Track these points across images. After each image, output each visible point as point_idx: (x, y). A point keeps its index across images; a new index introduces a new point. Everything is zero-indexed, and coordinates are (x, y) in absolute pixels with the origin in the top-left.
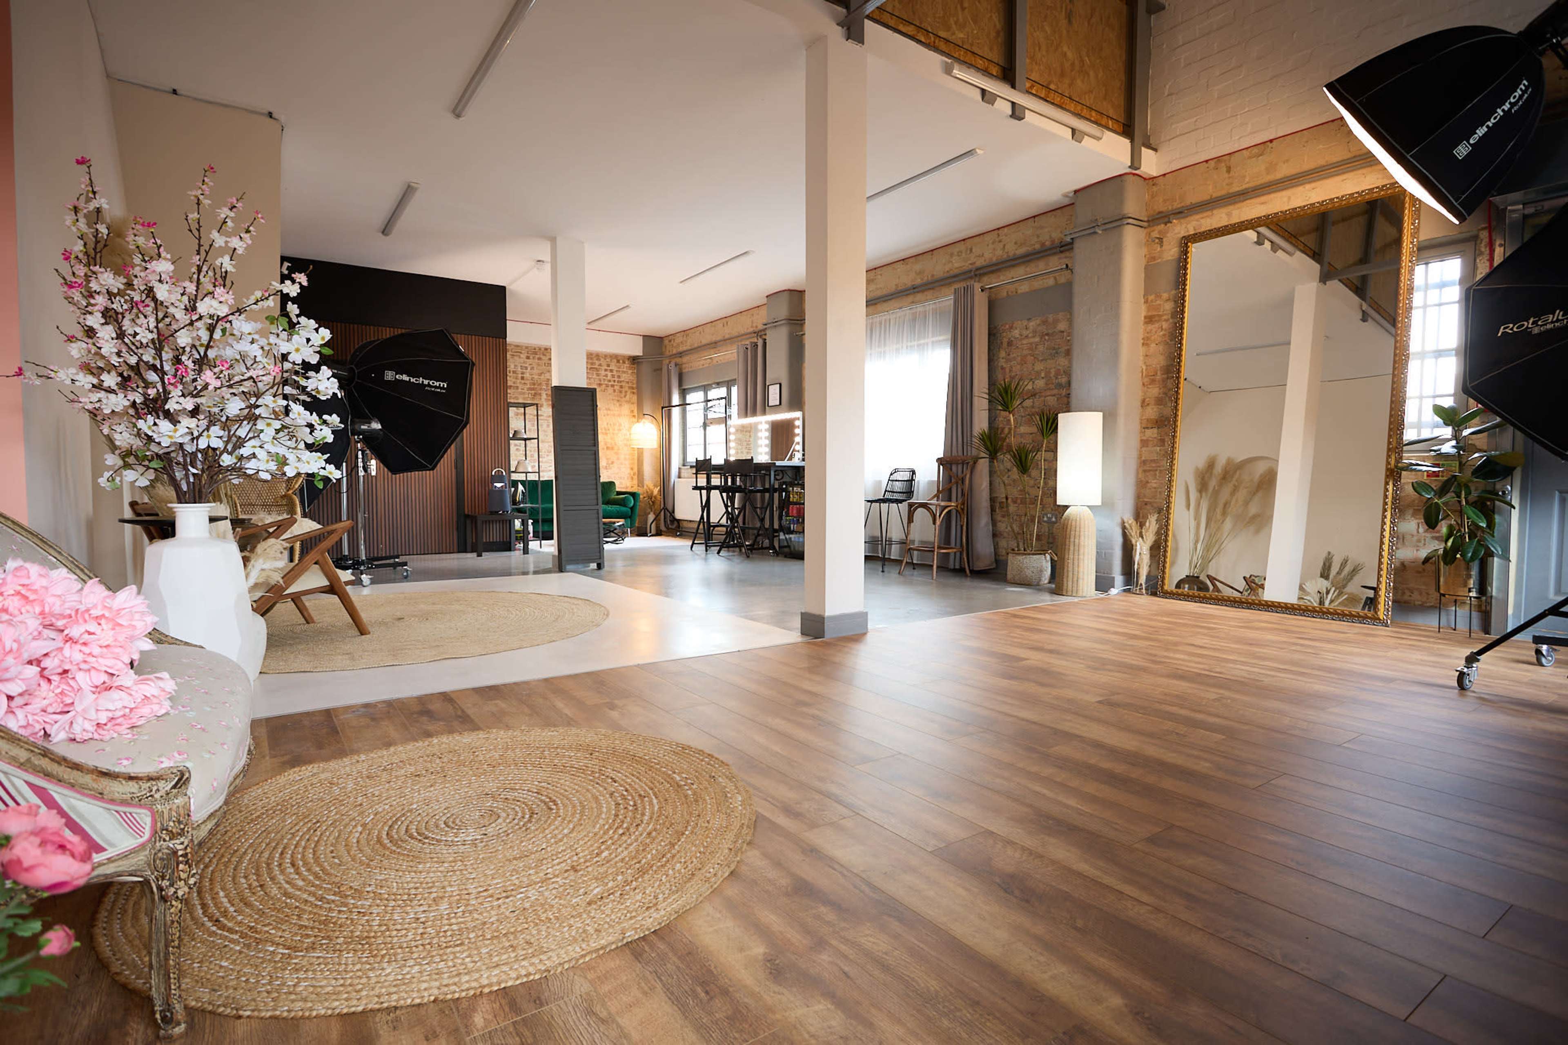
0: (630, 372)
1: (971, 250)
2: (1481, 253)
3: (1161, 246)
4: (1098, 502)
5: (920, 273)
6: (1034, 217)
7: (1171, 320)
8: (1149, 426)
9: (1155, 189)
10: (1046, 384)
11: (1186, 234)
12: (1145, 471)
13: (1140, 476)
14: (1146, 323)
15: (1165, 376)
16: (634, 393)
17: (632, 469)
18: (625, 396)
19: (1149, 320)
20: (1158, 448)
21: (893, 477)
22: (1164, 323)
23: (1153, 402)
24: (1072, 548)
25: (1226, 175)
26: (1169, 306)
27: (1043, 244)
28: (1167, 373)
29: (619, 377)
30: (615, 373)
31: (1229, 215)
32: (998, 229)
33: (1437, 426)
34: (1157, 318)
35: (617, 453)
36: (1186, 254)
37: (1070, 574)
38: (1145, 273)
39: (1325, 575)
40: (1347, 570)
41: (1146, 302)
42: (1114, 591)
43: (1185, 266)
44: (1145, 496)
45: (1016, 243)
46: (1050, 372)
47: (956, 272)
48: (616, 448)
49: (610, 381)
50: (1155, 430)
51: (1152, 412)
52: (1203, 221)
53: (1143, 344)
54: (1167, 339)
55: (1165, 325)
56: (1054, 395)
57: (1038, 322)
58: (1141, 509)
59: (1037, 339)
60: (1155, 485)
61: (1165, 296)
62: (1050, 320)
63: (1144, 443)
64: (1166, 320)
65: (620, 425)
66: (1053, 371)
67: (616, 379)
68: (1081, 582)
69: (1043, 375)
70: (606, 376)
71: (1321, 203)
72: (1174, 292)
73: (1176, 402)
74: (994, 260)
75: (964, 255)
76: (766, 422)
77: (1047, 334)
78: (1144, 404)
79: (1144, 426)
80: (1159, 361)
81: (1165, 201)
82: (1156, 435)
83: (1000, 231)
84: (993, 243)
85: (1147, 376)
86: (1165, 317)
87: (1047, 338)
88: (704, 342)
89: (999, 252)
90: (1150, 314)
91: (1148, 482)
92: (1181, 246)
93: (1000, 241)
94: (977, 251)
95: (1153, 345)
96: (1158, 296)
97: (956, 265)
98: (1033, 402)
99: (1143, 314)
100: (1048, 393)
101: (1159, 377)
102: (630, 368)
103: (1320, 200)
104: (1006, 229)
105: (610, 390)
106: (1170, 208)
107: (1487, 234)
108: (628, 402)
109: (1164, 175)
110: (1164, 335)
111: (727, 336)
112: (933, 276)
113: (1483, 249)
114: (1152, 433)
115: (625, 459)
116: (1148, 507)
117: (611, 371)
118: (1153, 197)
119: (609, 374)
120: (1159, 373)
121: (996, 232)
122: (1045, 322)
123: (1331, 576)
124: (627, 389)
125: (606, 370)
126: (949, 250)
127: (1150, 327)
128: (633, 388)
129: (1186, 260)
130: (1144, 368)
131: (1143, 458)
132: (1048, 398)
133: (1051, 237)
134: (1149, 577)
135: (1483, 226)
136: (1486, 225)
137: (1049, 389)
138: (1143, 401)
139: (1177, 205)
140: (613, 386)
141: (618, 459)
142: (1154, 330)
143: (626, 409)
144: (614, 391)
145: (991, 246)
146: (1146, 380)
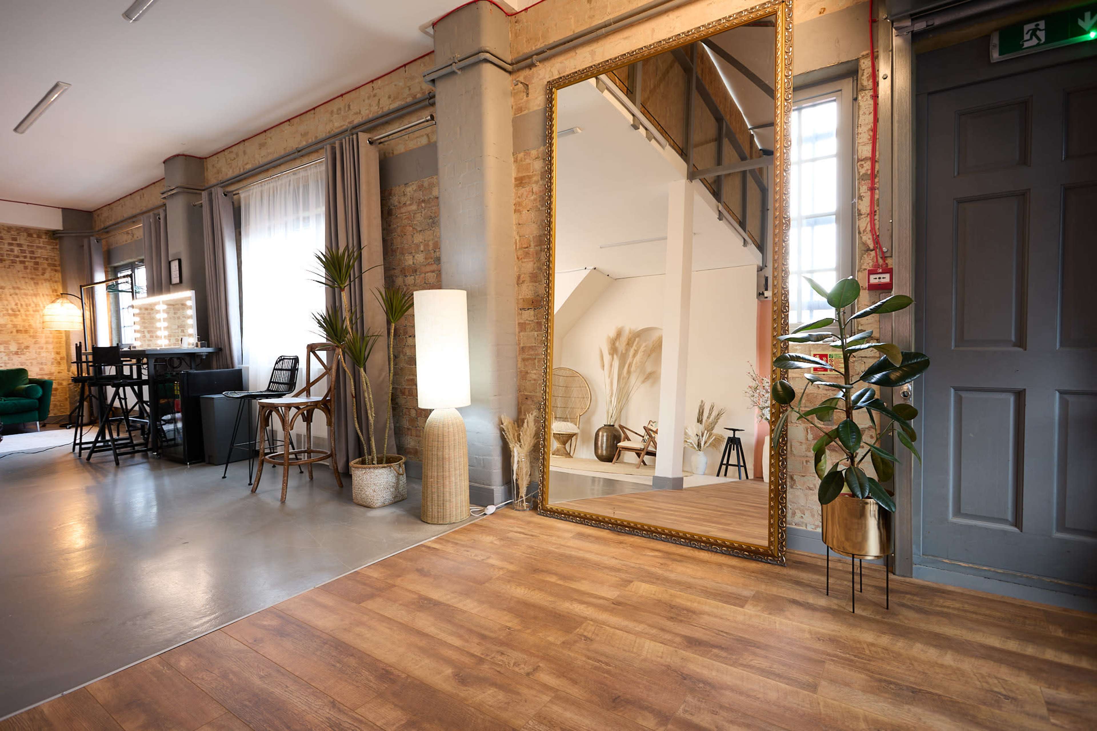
0: (49, 247)
1: (349, 106)
2: (863, 89)
3: (527, 96)
4: (466, 401)
5: (305, 135)
6: (405, 65)
7: (541, 182)
8: (526, 307)
9: (518, 27)
10: (426, 259)
11: (551, 79)
12: (524, 360)
13: (519, 365)
14: (517, 186)
15: (538, 248)
16: (56, 271)
17: (58, 353)
18: (43, 274)
19: (520, 182)
20: (536, 333)
21: (279, 366)
22: (534, 185)
23: (528, 279)
24: (435, 463)
25: (588, 6)
26: (538, 165)
27: (414, 97)
28: (540, 245)
29: (32, 252)
30: (25, 248)
31: (593, 53)
32: (372, 81)
33: (819, 307)
34: (527, 180)
35: (34, 337)
36: (551, 102)
37: (435, 496)
38: (513, 126)
39: (700, 421)
40: (714, 414)
41: (516, 161)
42: (491, 509)
43: (551, 116)
44: (525, 389)
45: (389, 97)
46: (428, 245)
47: (337, 131)
48: (32, 331)
49: (18, 257)
50: (532, 312)
51: (527, 291)
52: (567, 63)
53: (515, 211)
54: (538, 204)
55: (536, 188)
56: (433, 272)
57: (415, 187)
58: (522, 404)
59: (414, 207)
60: (534, 377)
61: (534, 153)
62: (426, 184)
63: (522, 327)
64: (537, 182)
65: (36, 305)
66: (431, 243)
67: (28, 255)
68: (448, 504)
69: (422, 248)
70: (12, 250)
71: (687, 34)
72: (542, 148)
73: (548, 279)
74: (371, 116)
75: (342, 112)
76: (164, 303)
77: (423, 201)
78: (519, 282)
79: (521, 306)
80: (532, 230)
81: (528, 41)
82: (532, 318)
83: (375, 84)
84: (369, 98)
85: (521, 248)
86: (535, 179)
87: (423, 205)
88: (126, 216)
89: (375, 108)
90: (520, 175)
91: (527, 373)
92: (546, 94)
93: (375, 96)
94: (354, 108)
95: (525, 212)
96: (527, 153)
97: (337, 124)
98: (415, 279)
99: (514, 175)
100: (429, 268)
101: (532, 250)
102: (49, 244)
103: (685, 30)
104: (379, 81)
105: (19, 267)
106: (534, 49)
107: (870, 63)
108: (49, 280)
109: (526, 9)
110: (535, 200)
111: (144, 209)
112: (316, 137)
113: (865, 83)
114: (529, 315)
115: (47, 343)
116: (529, 402)
117: (19, 245)
118: (516, 35)
119: (16, 249)
120: (532, 244)
121: (371, 85)
122: (421, 187)
123: (704, 421)
124: (46, 266)
125: (10, 244)
126: (329, 107)
127: (522, 190)
128: (55, 265)
129: (551, 108)
130: (518, 238)
131: (522, 345)
132: (429, 274)
133: (421, 89)
134: (530, 488)
135: (864, 53)
136: (868, 51)
137: (428, 264)
138: (519, 277)
139: (540, 45)
140: (22, 262)
141: (36, 343)
142: (525, 194)
143: (45, 288)
144: (26, 268)
145: (367, 101)
146: (520, 253)
